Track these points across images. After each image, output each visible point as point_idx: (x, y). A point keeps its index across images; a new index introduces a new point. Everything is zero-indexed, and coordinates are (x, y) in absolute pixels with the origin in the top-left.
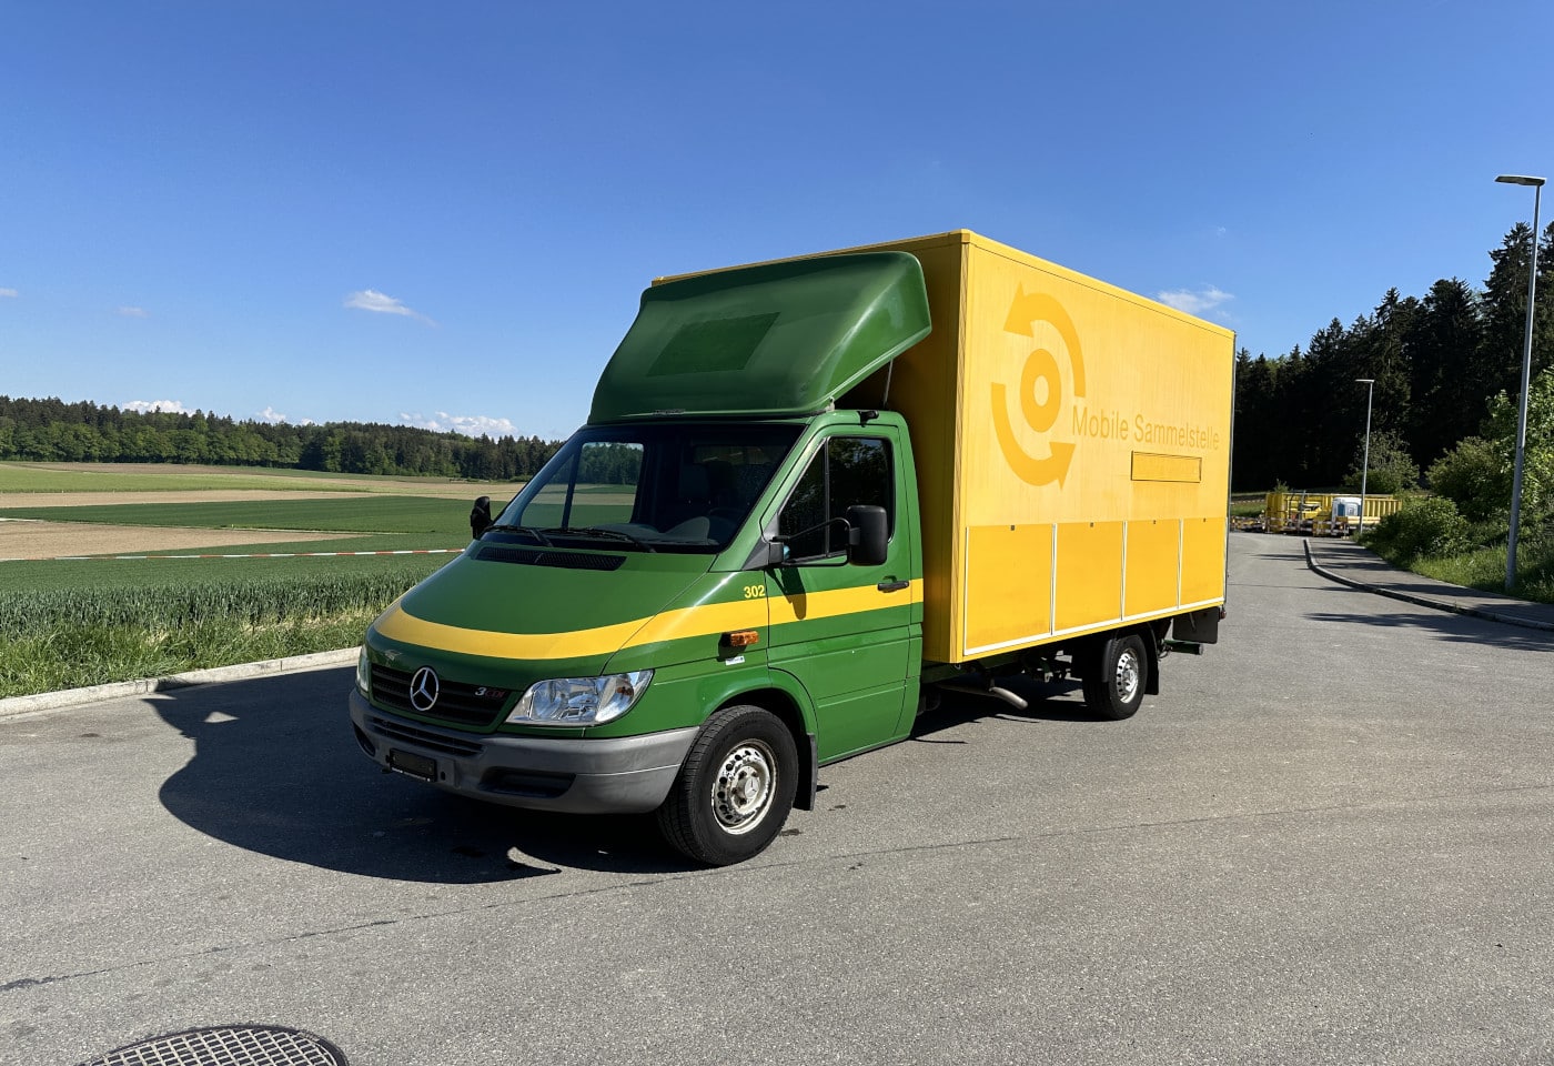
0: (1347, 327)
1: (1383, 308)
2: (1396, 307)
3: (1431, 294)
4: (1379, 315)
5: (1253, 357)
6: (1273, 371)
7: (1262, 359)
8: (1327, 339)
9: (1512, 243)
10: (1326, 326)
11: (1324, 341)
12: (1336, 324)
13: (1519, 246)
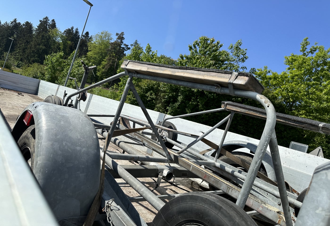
0: (2, 23)
2: (16, 23)
13: (45, 21)
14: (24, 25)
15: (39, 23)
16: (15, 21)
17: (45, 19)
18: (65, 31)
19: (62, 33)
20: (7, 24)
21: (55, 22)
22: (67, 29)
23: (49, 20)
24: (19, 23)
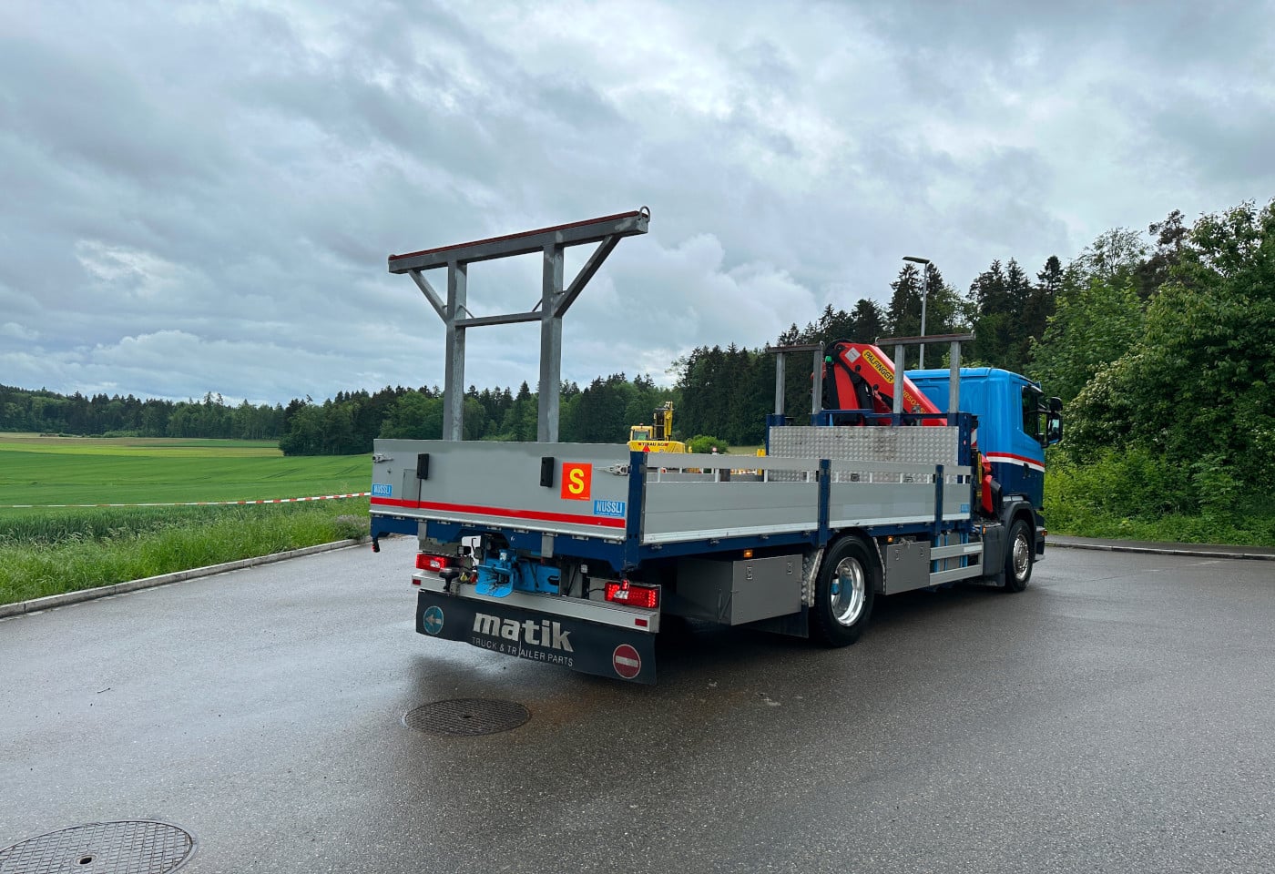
0: (802, 330)
1: (824, 317)
2: (832, 317)
3: (856, 310)
4: (822, 323)
5: (739, 349)
6: (753, 360)
7: (745, 351)
8: (789, 338)
9: (904, 277)
10: (788, 331)
11: (786, 340)
12: (794, 328)
13: (907, 280)
14: (854, 314)
15: (892, 293)
16: (829, 312)
17: (905, 274)
18: (973, 287)
19: (967, 296)
20: (811, 329)
21: (935, 270)
22: (978, 276)
23: (916, 273)
24: (842, 313)
